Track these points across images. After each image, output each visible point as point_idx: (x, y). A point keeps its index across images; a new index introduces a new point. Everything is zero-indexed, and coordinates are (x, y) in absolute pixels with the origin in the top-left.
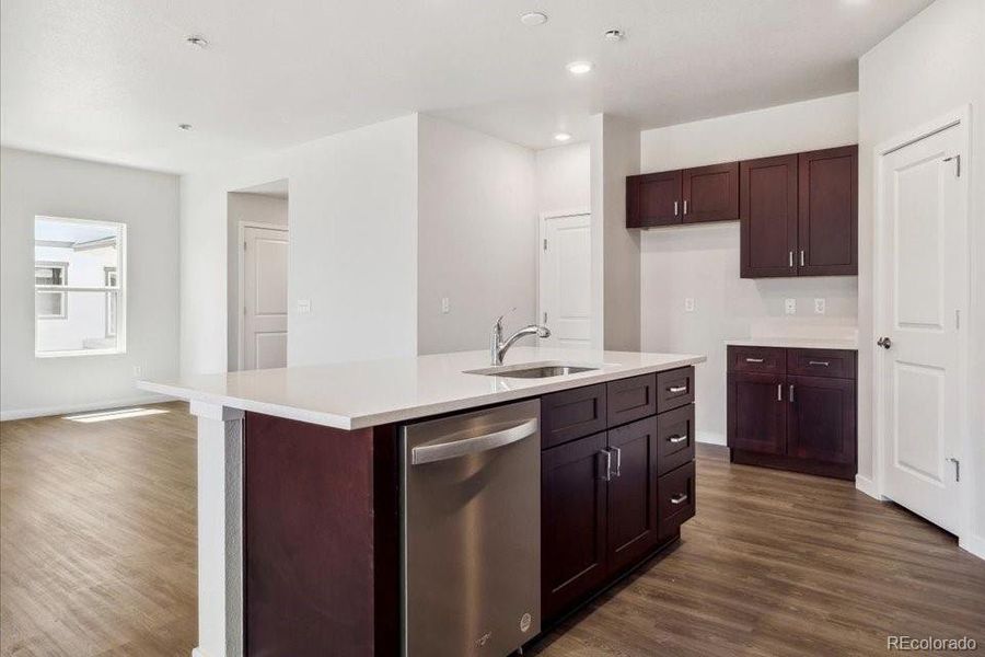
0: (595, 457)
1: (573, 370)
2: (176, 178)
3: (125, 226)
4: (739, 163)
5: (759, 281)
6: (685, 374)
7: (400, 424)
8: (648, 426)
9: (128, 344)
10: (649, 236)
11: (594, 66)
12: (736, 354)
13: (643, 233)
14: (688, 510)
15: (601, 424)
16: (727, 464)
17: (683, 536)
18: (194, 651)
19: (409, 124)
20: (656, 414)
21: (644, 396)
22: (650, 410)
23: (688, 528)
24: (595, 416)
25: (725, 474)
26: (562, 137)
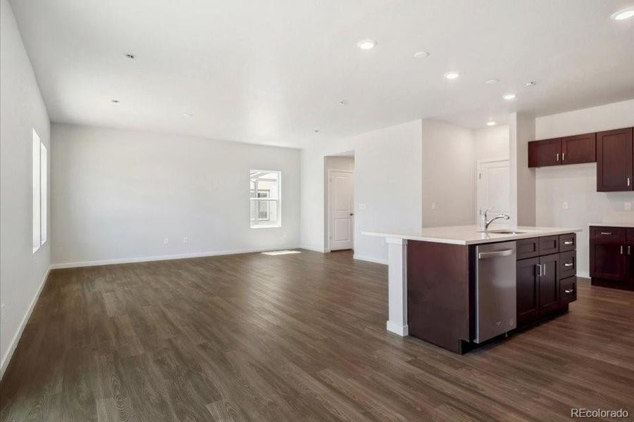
0: (535, 266)
1: (517, 233)
2: (299, 151)
3: (280, 172)
4: (596, 133)
5: (607, 193)
6: (572, 237)
7: (475, 245)
8: (556, 257)
9: (282, 224)
10: (540, 171)
11: (517, 96)
12: (594, 230)
13: (537, 169)
14: (573, 297)
15: (536, 254)
16: (590, 286)
17: (570, 309)
18: (388, 322)
19: (417, 124)
20: (559, 253)
21: (553, 244)
22: (556, 250)
23: (572, 306)
24: (535, 250)
25: (590, 289)
26: (491, 124)
